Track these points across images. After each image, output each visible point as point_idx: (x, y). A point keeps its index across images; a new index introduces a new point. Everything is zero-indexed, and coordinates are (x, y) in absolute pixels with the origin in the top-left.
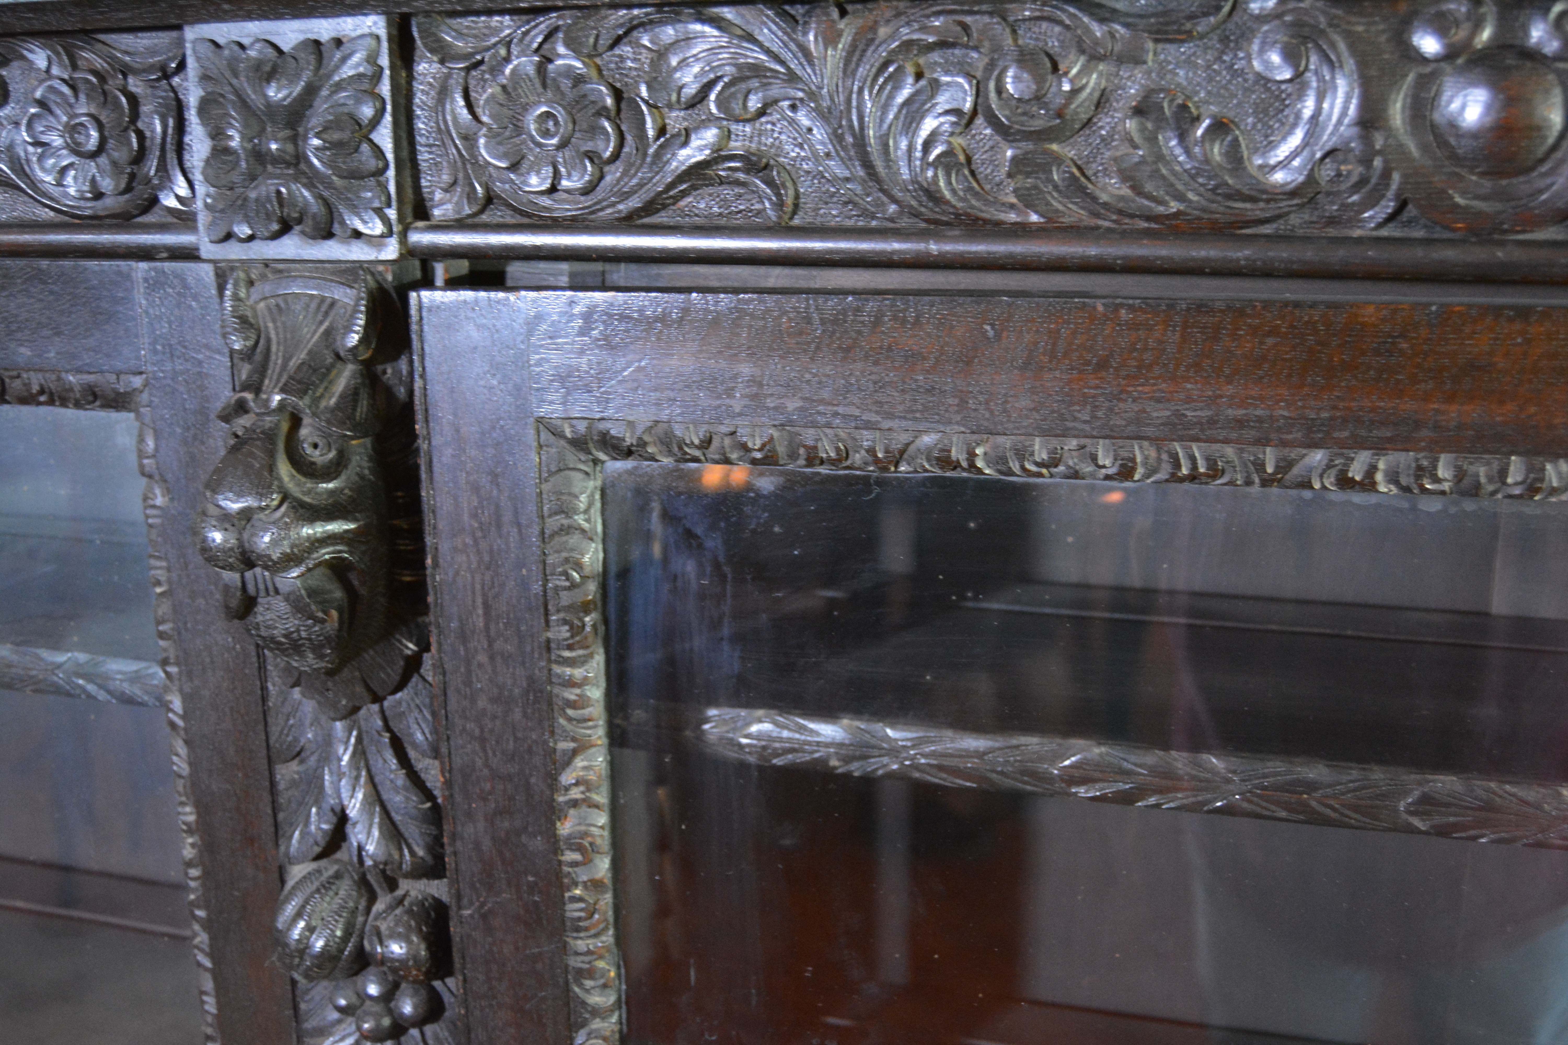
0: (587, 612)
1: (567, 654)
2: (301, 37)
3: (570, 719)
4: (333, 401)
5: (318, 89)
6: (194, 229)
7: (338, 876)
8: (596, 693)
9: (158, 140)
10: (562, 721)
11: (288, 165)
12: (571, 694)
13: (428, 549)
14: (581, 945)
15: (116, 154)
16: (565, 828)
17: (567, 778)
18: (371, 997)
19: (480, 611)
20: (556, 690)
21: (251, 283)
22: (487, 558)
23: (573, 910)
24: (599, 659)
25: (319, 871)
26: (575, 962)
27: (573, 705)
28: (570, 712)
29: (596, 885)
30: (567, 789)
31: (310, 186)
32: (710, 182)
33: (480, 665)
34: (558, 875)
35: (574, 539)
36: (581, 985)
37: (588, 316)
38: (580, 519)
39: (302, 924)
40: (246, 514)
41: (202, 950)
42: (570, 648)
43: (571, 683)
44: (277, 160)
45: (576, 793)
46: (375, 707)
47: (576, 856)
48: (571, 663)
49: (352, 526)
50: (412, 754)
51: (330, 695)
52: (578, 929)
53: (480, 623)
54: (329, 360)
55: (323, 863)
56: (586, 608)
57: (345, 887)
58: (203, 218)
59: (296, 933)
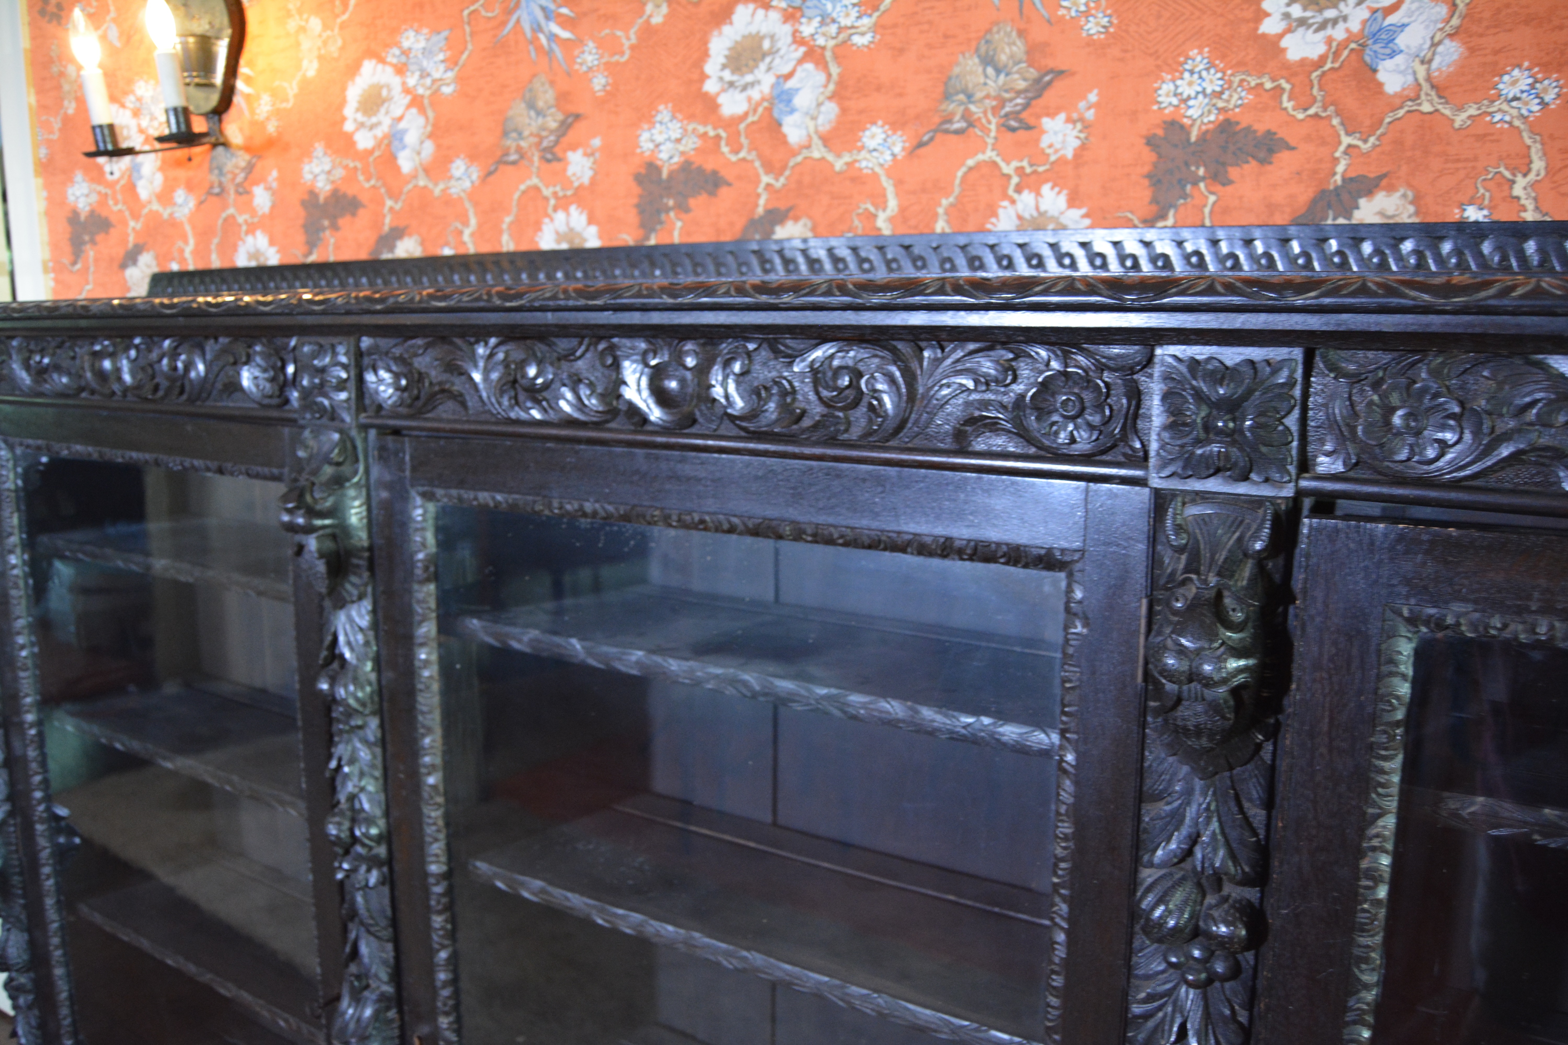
0: (1398, 727)
1: (1383, 753)
2: (1242, 358)
3: (1379, 794)
4: (1245, 583)
5: (1255, 390)
6: (1146, 468)
7: (1184, 879)
8: (1396, 779)
9: (1124, 411)
10: (1374, 796)
11: (1228, 435)
12: (1382, 779)
13: (1294, 679)
14: (1363, 941)
15: (1090, 418)
16: (1364, 864)
17: (1373, 831)
18: (1195, 959)
19: (1327, 720)
20: (1373, 775)
21: (1184, 504)
22: (1336, 688)
23: (1362, 918)
24: (1400, 758)
25: (1171, 874)
26: (1357, 951)
27: (1383, 785)
28: (1380, 790)
29: (1378, 902)
30: (1371, 839)
31: (1241, 449)
32: (1523, 462)
33: (1321, 755)
34: (1356, 894)
35: (1396, 680)
36: (1359, 968)
37: (1432, 542)
38: (1402, 668)
39: (1162, 908)
40: (1198, 652)
41: (1061, 916)
42: (1386, 749)
43: (1382, 772)
44: (1220, 432)
45: (1375, 842)
46: (1227, 774)
47: (1369, 883)
48: (1386, 758)
49: (1251, 662)
50: (1246, 805)
51: (1202, 763)
52: (1363, 931)
53: (1325, 727)
54: (1241, 556)
55: (1173, 869)
56: (1398, 724)
57: (1189, 886)
58: (1153, 461)
59: (1157, 913)
